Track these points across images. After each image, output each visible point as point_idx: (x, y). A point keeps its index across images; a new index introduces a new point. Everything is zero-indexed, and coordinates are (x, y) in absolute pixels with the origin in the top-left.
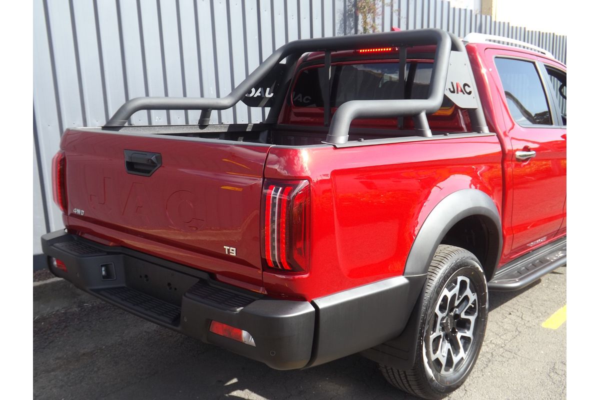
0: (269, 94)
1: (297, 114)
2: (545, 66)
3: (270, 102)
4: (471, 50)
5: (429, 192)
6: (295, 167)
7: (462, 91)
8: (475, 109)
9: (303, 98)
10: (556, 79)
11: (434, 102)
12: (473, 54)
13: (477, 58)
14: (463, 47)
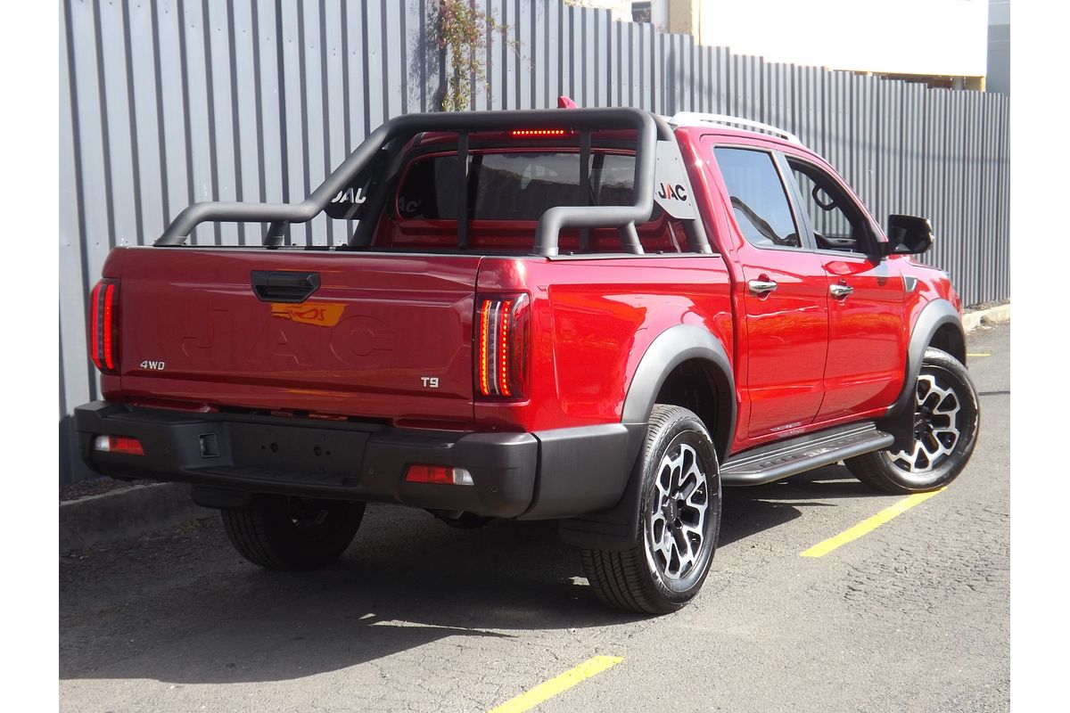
0: (360, 198)
1: (405, 231)
2: (786, 157)
3: (361, 213)
4: (682, 138)
5: (632, 340)
6: (512, 281)
7: (673, 195)
8: (691, 222)
9: (406, 204)
10: (804, 176)
11: (643, 210)
12: (685, 143)
13: (690, 148)
14: (670, 133)
